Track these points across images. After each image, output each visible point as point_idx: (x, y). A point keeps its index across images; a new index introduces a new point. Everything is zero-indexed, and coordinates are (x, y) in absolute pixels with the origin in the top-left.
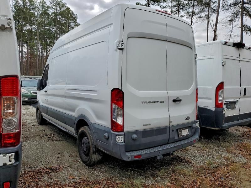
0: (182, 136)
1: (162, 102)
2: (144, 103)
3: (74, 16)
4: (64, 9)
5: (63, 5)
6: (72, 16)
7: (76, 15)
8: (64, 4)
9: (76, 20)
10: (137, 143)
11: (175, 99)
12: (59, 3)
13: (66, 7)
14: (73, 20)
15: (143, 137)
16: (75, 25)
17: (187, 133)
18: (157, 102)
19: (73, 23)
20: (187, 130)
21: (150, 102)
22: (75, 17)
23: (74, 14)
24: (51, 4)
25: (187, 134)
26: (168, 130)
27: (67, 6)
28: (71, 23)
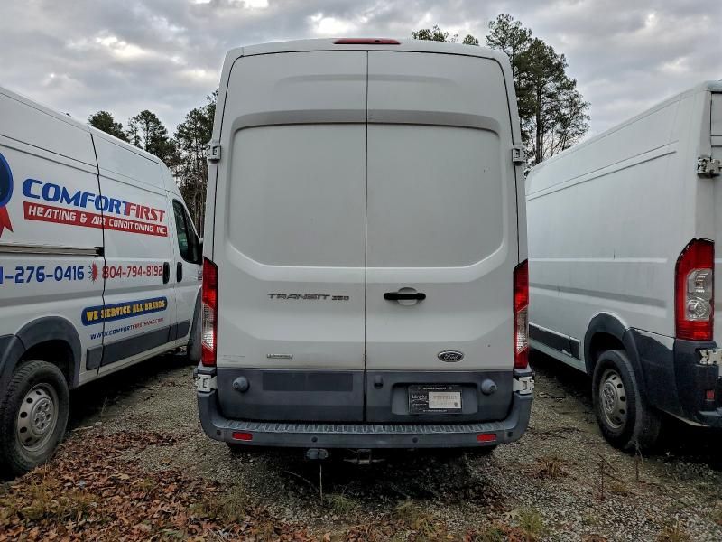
0: (427, 408)
1: (340, 298)
2: (275, 297)
3: (555, 62)
4: (524, 48)
5: (523, 37)
6: (549, 64)
7: (563, 55)
8: (524, 34)
9: (562, 72)
10: (250, 400)
11: (395, 290)
12: (512, 35)
13: (531, 39)
14: (551, 73)
15: (265, 388)
16: (557, 88)
17: (456, 404)
18: (322, 298)
19: (555, 80)
20: (458, 395)
21: (296, 296)
22: (560, 64)
23: (556, 56)
24: (490, 42)
25: (453, 407)
26: (358, 380)
27: (533, 37)
28: (545, 83)
